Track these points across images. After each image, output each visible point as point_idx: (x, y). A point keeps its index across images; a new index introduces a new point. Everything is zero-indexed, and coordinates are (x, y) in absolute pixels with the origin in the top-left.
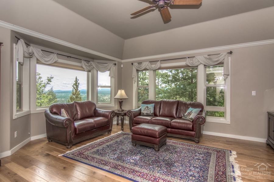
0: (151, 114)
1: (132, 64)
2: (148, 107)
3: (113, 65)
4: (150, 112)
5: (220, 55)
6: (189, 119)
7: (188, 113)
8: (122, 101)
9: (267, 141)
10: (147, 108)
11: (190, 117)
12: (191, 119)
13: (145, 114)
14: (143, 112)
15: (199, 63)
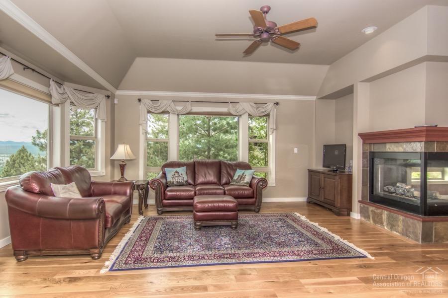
0: (185, 182)
1: (140, 100)
2: (178, 173)
3: (105, 99)
4: (183, 180)
5: (267, 105)
6: (245, 183)
7: (239, 176)
8: (125, 165)
9: (307, 199)
10: (176, 174)
11: (245, 181)
12: (247, 183)
13: (175, 183)
14: (172, 181)
15: (245, 111)
